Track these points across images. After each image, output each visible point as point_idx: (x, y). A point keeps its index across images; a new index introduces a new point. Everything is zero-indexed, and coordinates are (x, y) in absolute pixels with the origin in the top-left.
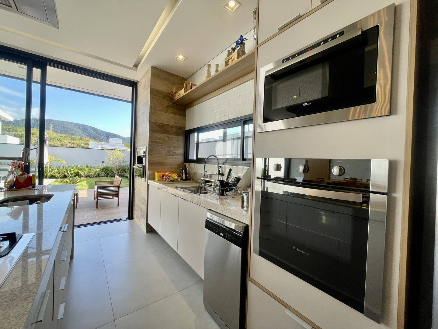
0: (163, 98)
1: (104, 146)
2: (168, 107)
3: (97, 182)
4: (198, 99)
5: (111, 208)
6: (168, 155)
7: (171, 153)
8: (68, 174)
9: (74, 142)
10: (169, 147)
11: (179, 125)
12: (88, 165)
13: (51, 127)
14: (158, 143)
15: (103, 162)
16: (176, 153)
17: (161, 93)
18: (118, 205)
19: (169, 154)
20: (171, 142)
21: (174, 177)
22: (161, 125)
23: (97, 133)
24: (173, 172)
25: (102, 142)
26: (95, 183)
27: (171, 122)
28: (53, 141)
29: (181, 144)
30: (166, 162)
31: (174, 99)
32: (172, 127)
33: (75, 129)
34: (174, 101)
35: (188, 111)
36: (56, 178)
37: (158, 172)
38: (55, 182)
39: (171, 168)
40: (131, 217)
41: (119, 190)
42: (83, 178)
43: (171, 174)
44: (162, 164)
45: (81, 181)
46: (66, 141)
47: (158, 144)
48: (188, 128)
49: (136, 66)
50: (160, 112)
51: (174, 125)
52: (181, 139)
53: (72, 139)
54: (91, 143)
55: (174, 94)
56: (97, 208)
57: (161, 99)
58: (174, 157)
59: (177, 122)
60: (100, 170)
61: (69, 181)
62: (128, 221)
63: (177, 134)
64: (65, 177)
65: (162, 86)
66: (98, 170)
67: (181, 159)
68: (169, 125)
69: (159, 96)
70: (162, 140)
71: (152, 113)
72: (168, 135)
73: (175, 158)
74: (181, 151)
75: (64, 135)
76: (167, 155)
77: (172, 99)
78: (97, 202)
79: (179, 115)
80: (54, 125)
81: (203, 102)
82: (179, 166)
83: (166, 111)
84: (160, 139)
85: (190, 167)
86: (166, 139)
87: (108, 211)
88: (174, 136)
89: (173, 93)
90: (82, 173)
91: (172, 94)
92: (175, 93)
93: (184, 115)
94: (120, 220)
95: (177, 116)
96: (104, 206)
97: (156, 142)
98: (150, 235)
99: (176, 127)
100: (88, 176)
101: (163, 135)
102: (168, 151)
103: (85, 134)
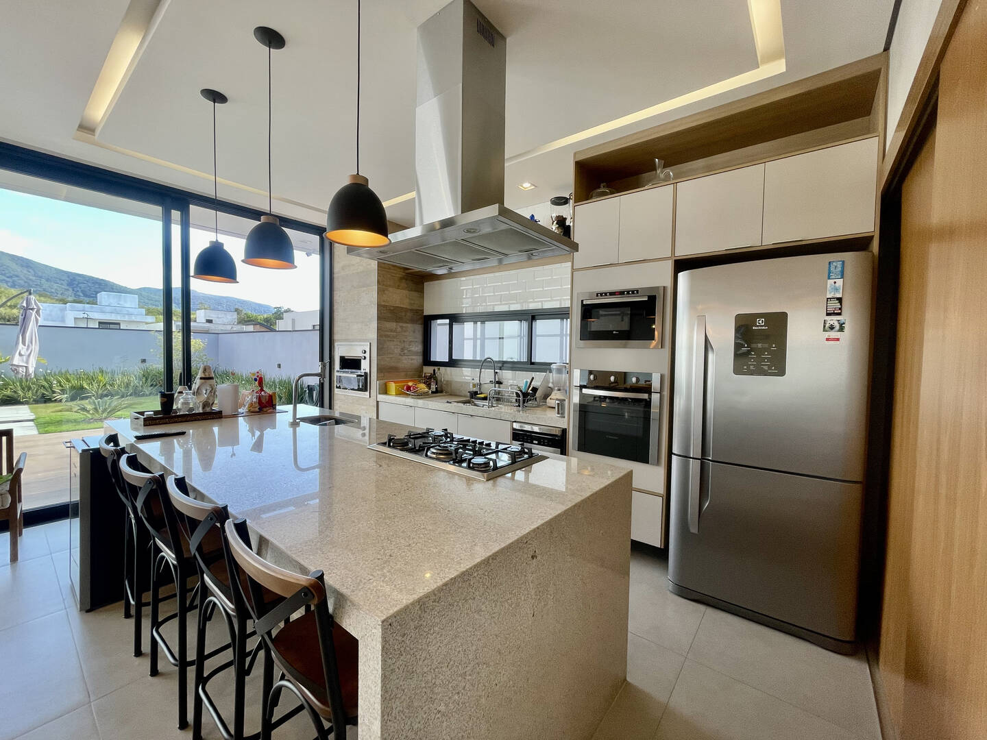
2: (401, 279)
7: (406, 351)
10: (403, 342)
11: (415, 307)
14: (388, 336)
16: (412, 351)
19: (404, 354)
20: (406, 334)
21: (422, 389)
29: (419, 336)
30: (400, 365)
32: (406, 310)
35: (427, 284)
37: (393, 381)
39: (413, 375)
47: (389, 339)
48: (428, 311)
50: (391, 289)
51: (408, 307)
52: (419, 328)
57: (392, 268)
58: (410, 357)
59: (413, 302)
63: (413, 321)
67: (418, 360)
68: (402, 308)
70: (394, 332)
71: (380, 291)
72: (401, 324)
73: (411, 359)
74: (418, 348)
76: (400, 355)
79: (415, 291)
82: (416, 370)
83: (399, 286)
86: (399, 329)
88: (409, 325)
93: (421, 291)
95: (414, 294)
99: (411, 310)
101: (395, 323)
102: (403, 349)
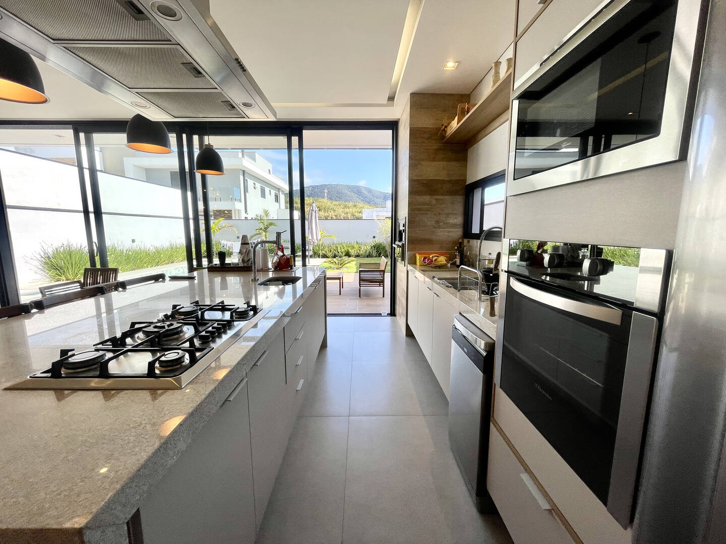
0: (428, 139)
1: (380, 214)
2: (437, 151)
3: (362, 264)
4: (483, 129)
5: (375, 298)
6: (437, 227)
7: (442, 224)
8: (338, 252)
9: (348, 210)
10: (438, 215)
11: (455, 177)
12: (358, 242)
13: (326, 194)
14: (421, 210)
15: (374, 237)
16: (449, 223)
17: (425, 133)
18: (384, 296)
19: (439, 226)
20: (442, 206)
21: (442, 261)
22: (425, 182)
23: (373, 196)
24: (442, 254)
25: (377, 207)
26: (360, 266)
27: (443, 176)
28: (328, 212)
29: (459, 208)
30: (434, 237)
31: (445, 137)
32: (443, 182)
33: (349, 193)
34: (446, 138)
35: (470, 151)
36: (328, 258)
37: (419, 254)
38: (325, 262)
39: (441, 247)
40: (393, 313)
41: (384, 276)
42: (352, 258)
43: (438, 257)
44: (428, 242)
45: (349, 262)
46: (340, 211)
47: (421, 212)
48: (470, 180)
49: (391, 98)
50: (423, 163)
51: (446, 179)
53: (346, 207)
54: (365, 211)
55: (444, 130)
56: (360, 297)
57: (426, 141)
58: (446, 229)
59: (452, 172)
60: (372, 248)
61: (337, 263)
62: (389, 318)
63: (452, 193)
64: (335, 256)
65: (427, 119)
66: (369, 248)
67: (458, 233)
68: (438, 180)
69: (423, 138)
70: (428, 205)
71: (413, 166)
72: (436, 197)
73: (449, 232)
74: (459, 220)
75: (337, 203)
76: (435, 228)
77: (443, 137)
78: (360, 289)
79: (455, 161)
80: (328, 191)
81: (491, 132)
82: (454, 243)
83: (434, 158)
84: (424, 204)
85: (470, 246)
86: (434, 202)
87: (371, 302)
88: (446, 197)
89: (443, 127)
90: (352, 252)
91: (442, 129)
92: (446, 127)
93: (463, 160)
94: (380, 315)
95: (454, 164)
96: (368, 295)
97: (419, 210)
98: (409, 340)
99: (450, 181)
100: (357, 256)
101: (429, 197)
102: (437, 222)
103: (359, 198)
